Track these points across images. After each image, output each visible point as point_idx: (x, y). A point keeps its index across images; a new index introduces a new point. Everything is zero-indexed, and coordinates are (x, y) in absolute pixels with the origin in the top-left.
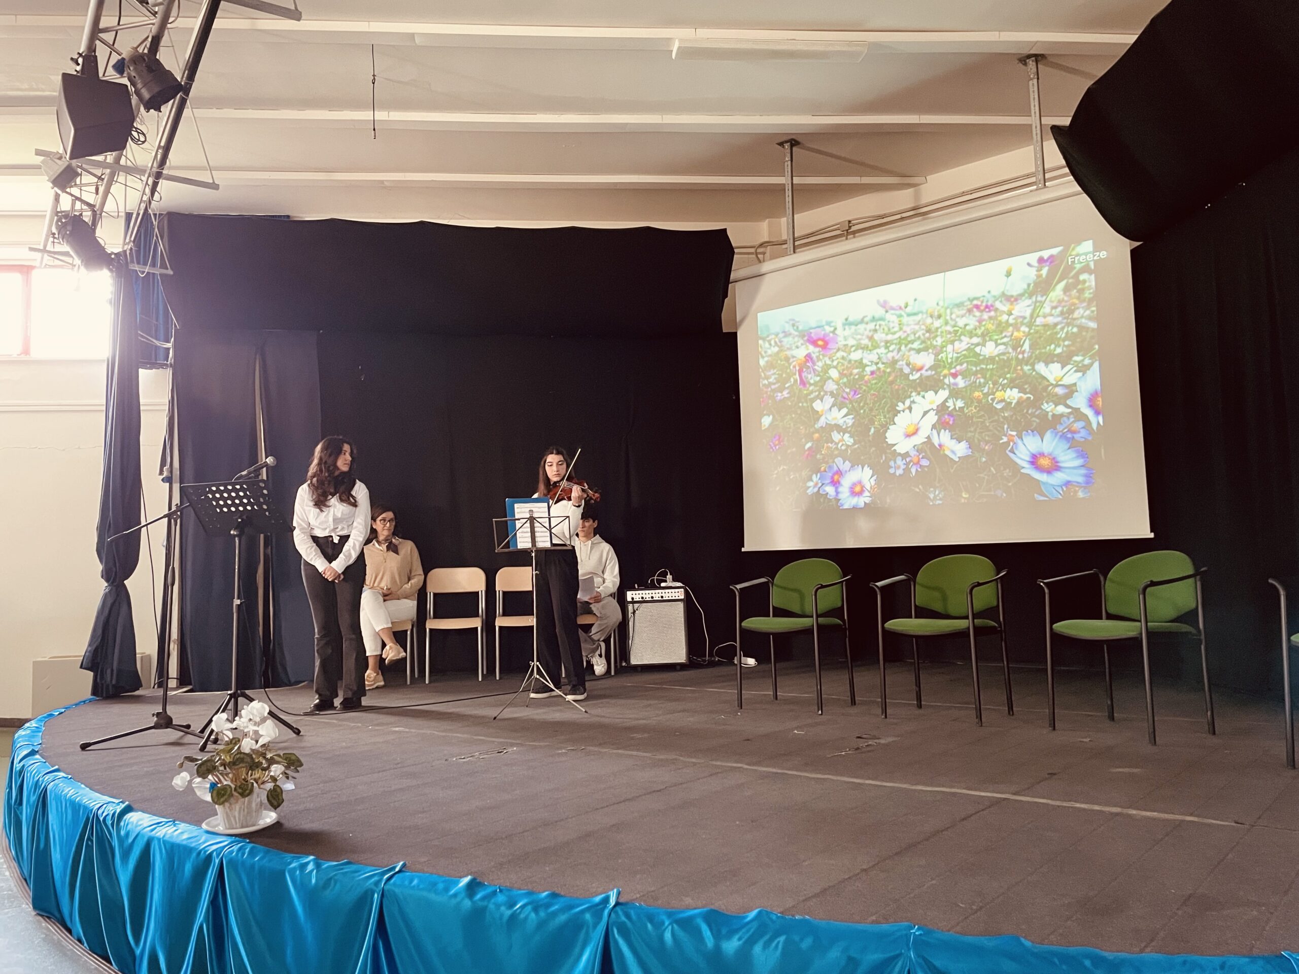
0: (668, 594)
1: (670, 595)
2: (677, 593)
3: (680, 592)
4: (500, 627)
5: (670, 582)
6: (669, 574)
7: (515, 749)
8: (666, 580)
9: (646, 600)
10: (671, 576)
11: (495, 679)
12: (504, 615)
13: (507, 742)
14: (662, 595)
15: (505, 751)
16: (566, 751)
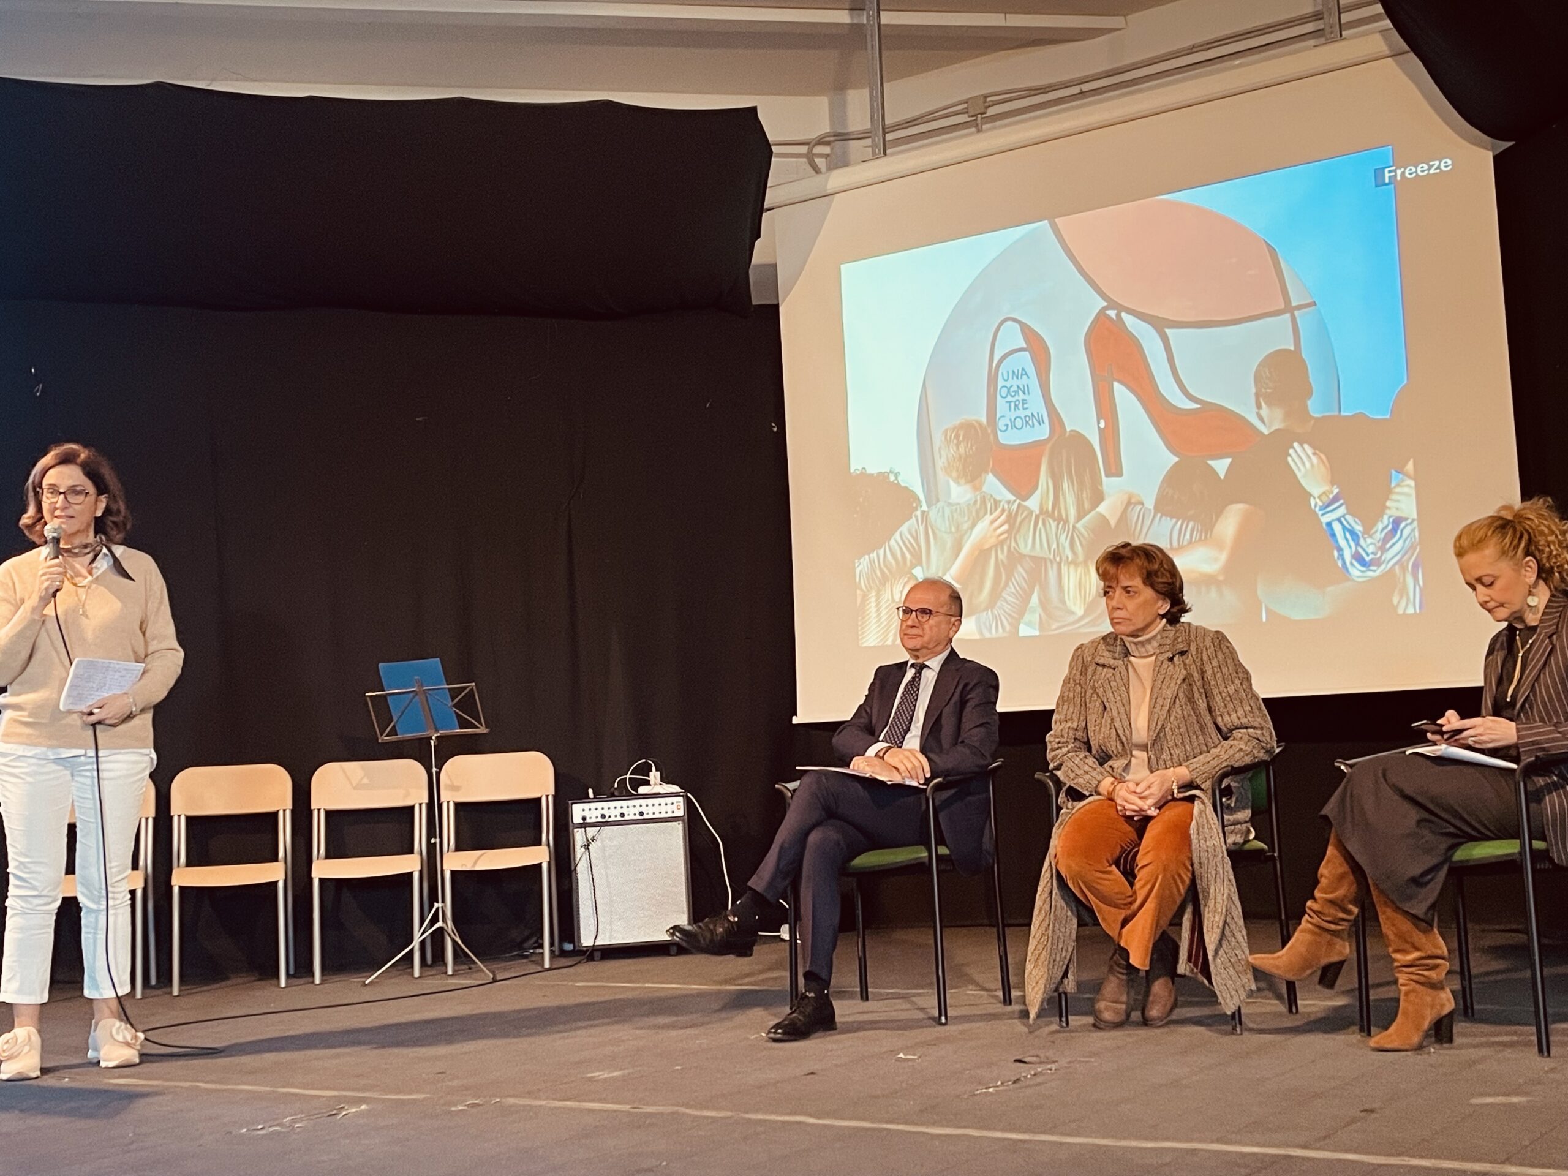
0: (652, 808)
1: (657, 809)
2: (669, 806)
3: (675, 804)
4: (322, 880)
5: (655, 784)
6: (654, 768)
7: (363, 1107)
8: (649, 781)
9: (610, 820)
10: (658, 773)
11: (313, 982)
12: (328, 856)
13: (345, 1097)
14: (641, 809)
15: (344, 1113)
16: (465, 1108)
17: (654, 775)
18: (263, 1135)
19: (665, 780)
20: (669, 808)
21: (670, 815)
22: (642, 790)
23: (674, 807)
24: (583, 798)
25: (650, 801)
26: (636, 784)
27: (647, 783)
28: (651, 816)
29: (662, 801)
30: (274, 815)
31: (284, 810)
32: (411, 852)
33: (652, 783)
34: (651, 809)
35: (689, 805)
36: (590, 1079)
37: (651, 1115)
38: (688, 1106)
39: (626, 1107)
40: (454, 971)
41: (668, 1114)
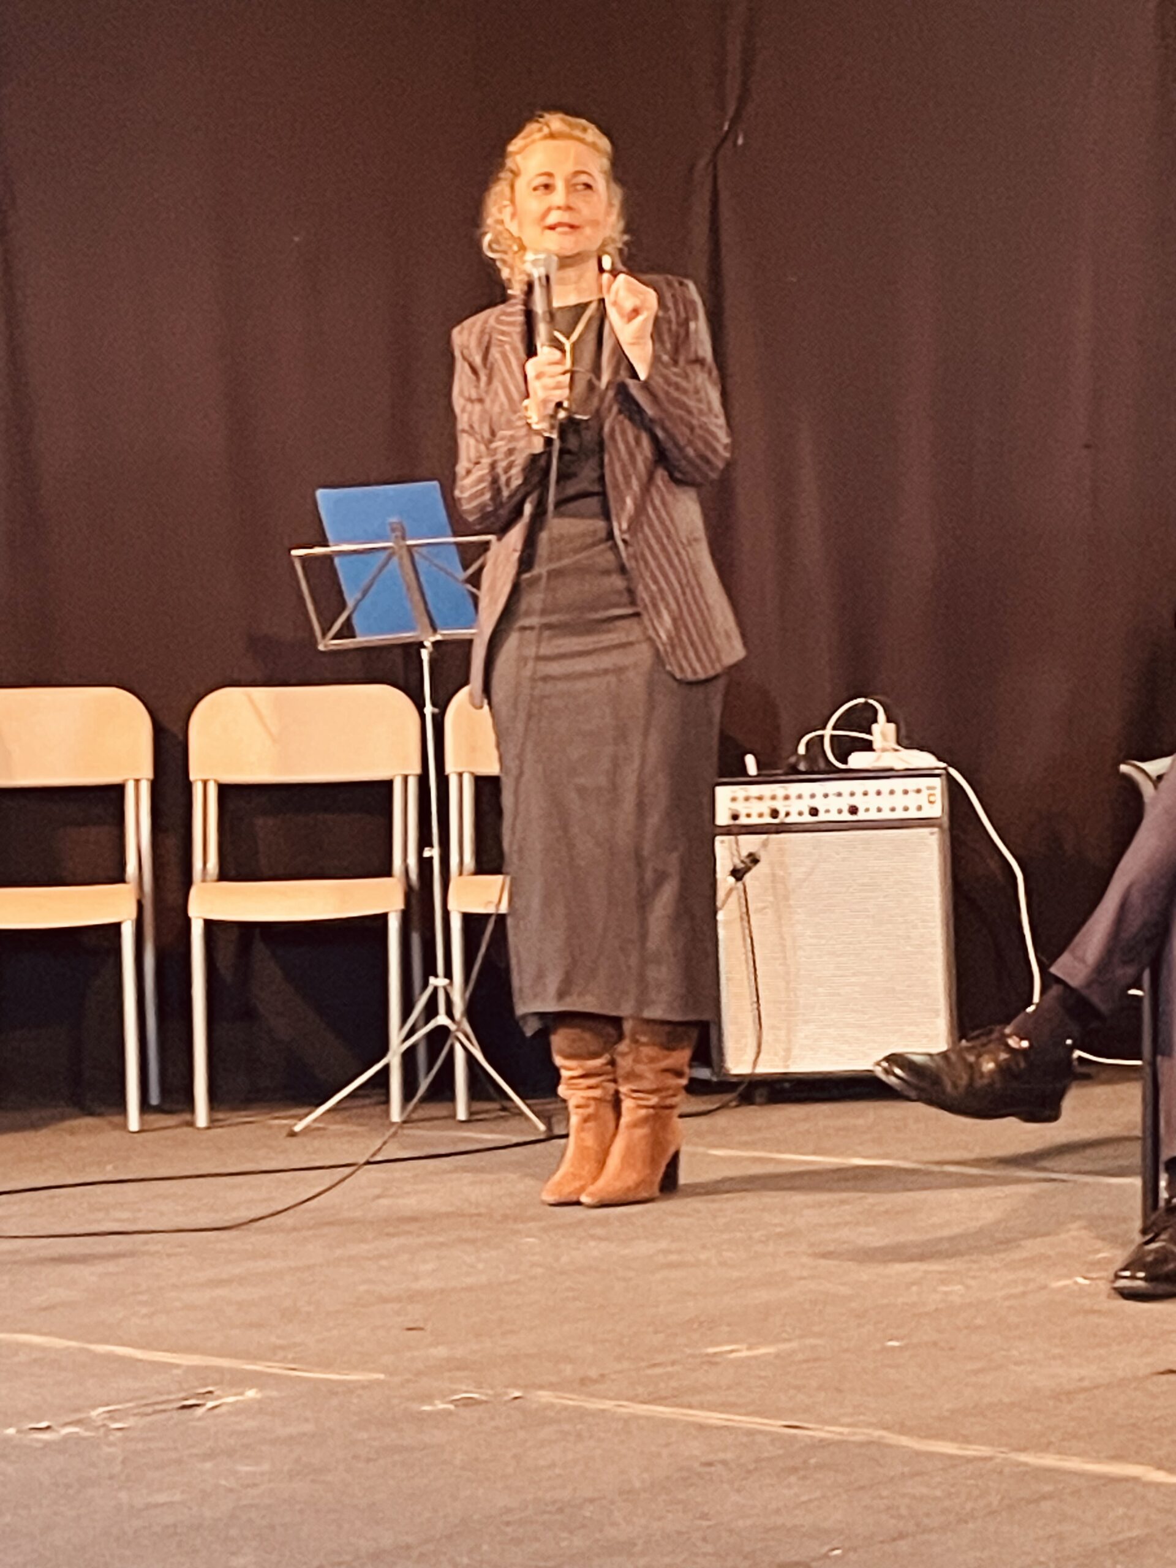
0: (879, 799)
1: (885, 802)
2: (912, 795)
3: (925, 793)
4: (209, 924)
5: (884, 750)
6: (881, 716)
7: (251, 1394)
8: (870, 742)
9: (788, 820)
10: (892, 726)
11: (191, 1124)
12: (224, 875)
13: (220, 1370)
14: (854, 801)
15: (210, 1404)
16: (451, 1407)
17: (883, 731)
18: (47, 1444)
19: (907, 740)
20: (912, 800)
21: (913, 814)
22: (858, 760)
23: (922, 799)
24: (734, 773)
25: (872, 785)
26: (844, 747)
27: (868, 746)
28: (873, 815)
29: (898, 784)
30: (118, 790)
31: (137, 781)
32: (387, 872)
33: (876, 745)
34: (873, 801)
35: (954, 794)
36: (711, 1361)
37: (823, 1444)
38: (903, 1429)
39: (774, 1425)
40: (471, 1113)
41: (861, 1445)
